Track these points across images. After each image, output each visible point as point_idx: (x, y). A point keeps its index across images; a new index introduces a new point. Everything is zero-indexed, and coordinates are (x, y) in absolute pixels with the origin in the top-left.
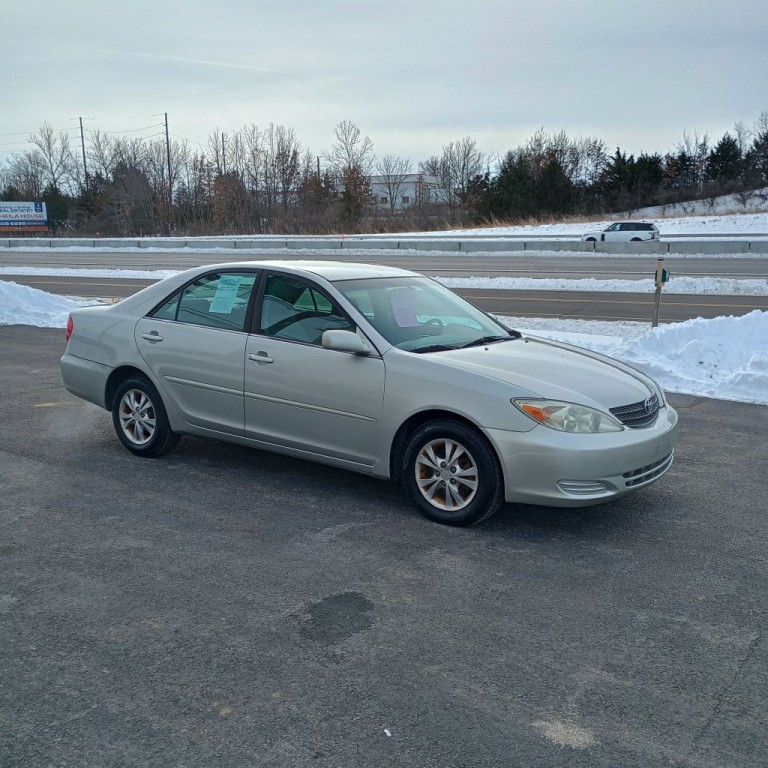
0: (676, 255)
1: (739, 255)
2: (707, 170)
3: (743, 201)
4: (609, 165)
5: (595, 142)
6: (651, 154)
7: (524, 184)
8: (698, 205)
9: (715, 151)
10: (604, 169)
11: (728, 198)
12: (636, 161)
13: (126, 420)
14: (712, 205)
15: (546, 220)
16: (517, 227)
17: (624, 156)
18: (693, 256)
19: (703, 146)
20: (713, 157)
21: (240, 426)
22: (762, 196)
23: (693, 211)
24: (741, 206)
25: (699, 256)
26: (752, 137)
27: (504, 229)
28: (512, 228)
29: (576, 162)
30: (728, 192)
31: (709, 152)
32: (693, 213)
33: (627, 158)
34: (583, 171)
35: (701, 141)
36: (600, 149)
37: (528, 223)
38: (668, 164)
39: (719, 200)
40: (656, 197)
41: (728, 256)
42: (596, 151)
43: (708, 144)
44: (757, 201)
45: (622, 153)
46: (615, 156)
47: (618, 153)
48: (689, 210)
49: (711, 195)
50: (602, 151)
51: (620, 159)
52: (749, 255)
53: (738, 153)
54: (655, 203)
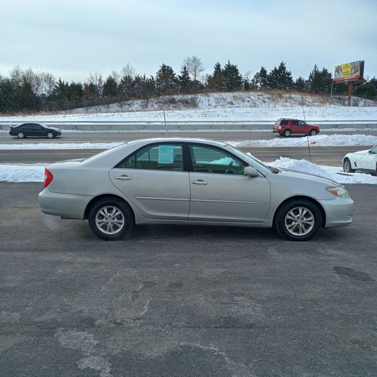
0: (115, 131)
1: (142, 131)
2: (103, 92)
3: (121, 107)
4: (56, 87)
5: (48, 75)
6: (76, 82)
7: (12, 94)
8: (102, 107)
9: (106, 83)
10: (54, 89)
11: (115, 105)
12: (69, 85)
13: (99, 223)
14: (108, 108)
15: (30, 114)
16: (14, 117)
17: (63, 83)
18: (123, 131)
19: (100, 80)
20: (105, 86)
21: (186, 216)
22: (129, 104)
23: (100, 110)
24: (121, 109)
25: (125, 131)
26: (120, 78)
27: (6, 118)
28: (11, 117)
29: (39, 84)
30: (114, 102)
31: (103, 83)
32: (100, 111)
33: (65, 84)
34: (44, 89)
35: (99, 78)
36: (51, 79)
37: (19, 115)
38: (85, 88)
39: (111, 105)
40: (82, 103)
41: (137, 131)
42: (49, 79)
43: (102, 79)
44: (127, 106)
45: (62, 81)
46: (59, 82)
47: (60, 81)
48: (98, 110)
49: (107, 103)
50: (52, 80)
51: (61, 84)
52: (145, 131)
53: (115, 84)
54: (82, 106)
